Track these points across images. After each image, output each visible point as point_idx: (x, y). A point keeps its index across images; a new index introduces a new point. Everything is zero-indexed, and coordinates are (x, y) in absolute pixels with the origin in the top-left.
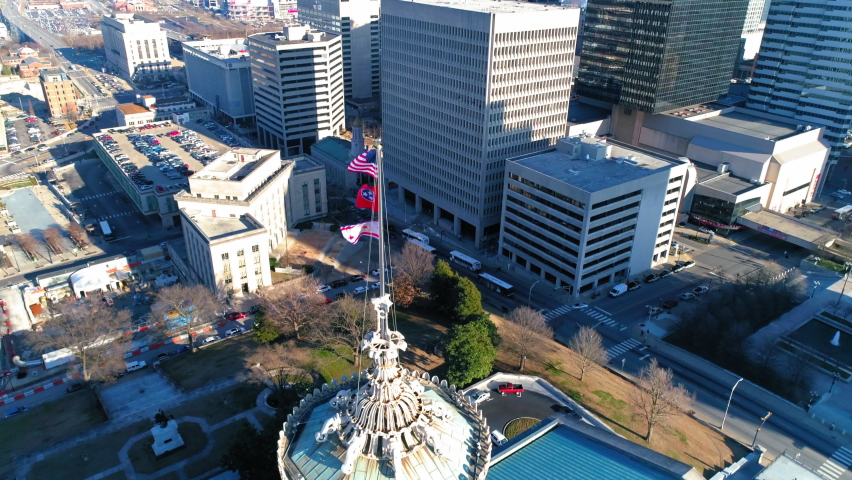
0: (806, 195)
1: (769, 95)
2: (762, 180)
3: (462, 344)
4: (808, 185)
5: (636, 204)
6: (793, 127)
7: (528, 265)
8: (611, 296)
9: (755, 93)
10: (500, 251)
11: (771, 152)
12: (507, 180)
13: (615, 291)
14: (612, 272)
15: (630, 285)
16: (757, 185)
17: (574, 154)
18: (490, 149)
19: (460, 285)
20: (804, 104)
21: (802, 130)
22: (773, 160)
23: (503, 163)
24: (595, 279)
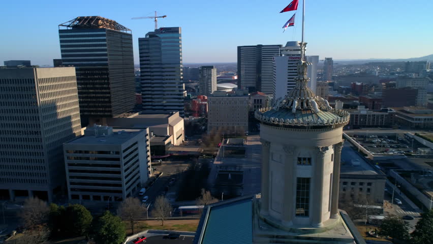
0: (182, 138)
1: (151, 105)
2: (168, 134)
3: (109, 226)
4: (181, 135)
5: (136, 149)
6: (169, 114)
7: (91, 197)
8: (141, 195)
9: (145, 105)
10: (70, 197)
11: (168, 123)
12: (66, 155)
13: (141, 193)
14: (135, 185)
15: (146, 188)
16: (168, 137)
17: (96, 135)
18: (47, 143)
19: (75, 208)
20: (165, 106)
21: (172, 114)
22: (170, 126)
23: (62, 147)
24: (130, 190)
